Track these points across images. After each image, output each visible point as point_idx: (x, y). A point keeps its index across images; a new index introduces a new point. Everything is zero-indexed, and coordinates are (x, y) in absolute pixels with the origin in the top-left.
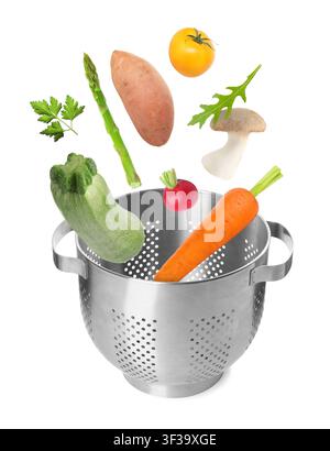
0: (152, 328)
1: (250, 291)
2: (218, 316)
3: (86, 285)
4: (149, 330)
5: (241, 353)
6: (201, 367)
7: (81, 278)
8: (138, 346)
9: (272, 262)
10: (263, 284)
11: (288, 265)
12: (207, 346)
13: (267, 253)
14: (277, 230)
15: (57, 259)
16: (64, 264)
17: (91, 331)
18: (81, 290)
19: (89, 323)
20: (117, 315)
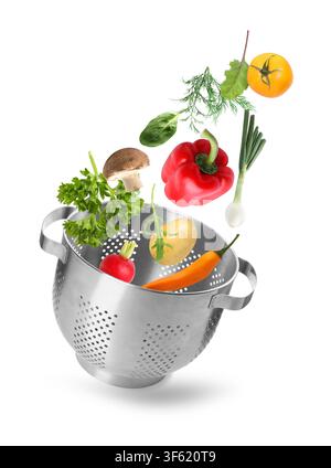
0: (112, 321)
1: (207, 313)
2: (174, 327)
3: (62, 269)
4: (108, 322)
5: (185, 364)
6: (147, 366)
7: (60, 261)
8: (95, 333)
9: (234, 293)
10: (221, 310)
11: (247, 300)
12: (156, 349)
13: (230, 285)
14: (245, 268)
15: (43, 240)
16: (48, 245)
17: (56, 309)
18: (57, 271)
19: (57, 302)
20: (83, 302)
